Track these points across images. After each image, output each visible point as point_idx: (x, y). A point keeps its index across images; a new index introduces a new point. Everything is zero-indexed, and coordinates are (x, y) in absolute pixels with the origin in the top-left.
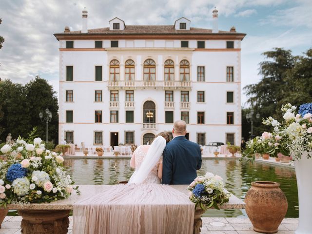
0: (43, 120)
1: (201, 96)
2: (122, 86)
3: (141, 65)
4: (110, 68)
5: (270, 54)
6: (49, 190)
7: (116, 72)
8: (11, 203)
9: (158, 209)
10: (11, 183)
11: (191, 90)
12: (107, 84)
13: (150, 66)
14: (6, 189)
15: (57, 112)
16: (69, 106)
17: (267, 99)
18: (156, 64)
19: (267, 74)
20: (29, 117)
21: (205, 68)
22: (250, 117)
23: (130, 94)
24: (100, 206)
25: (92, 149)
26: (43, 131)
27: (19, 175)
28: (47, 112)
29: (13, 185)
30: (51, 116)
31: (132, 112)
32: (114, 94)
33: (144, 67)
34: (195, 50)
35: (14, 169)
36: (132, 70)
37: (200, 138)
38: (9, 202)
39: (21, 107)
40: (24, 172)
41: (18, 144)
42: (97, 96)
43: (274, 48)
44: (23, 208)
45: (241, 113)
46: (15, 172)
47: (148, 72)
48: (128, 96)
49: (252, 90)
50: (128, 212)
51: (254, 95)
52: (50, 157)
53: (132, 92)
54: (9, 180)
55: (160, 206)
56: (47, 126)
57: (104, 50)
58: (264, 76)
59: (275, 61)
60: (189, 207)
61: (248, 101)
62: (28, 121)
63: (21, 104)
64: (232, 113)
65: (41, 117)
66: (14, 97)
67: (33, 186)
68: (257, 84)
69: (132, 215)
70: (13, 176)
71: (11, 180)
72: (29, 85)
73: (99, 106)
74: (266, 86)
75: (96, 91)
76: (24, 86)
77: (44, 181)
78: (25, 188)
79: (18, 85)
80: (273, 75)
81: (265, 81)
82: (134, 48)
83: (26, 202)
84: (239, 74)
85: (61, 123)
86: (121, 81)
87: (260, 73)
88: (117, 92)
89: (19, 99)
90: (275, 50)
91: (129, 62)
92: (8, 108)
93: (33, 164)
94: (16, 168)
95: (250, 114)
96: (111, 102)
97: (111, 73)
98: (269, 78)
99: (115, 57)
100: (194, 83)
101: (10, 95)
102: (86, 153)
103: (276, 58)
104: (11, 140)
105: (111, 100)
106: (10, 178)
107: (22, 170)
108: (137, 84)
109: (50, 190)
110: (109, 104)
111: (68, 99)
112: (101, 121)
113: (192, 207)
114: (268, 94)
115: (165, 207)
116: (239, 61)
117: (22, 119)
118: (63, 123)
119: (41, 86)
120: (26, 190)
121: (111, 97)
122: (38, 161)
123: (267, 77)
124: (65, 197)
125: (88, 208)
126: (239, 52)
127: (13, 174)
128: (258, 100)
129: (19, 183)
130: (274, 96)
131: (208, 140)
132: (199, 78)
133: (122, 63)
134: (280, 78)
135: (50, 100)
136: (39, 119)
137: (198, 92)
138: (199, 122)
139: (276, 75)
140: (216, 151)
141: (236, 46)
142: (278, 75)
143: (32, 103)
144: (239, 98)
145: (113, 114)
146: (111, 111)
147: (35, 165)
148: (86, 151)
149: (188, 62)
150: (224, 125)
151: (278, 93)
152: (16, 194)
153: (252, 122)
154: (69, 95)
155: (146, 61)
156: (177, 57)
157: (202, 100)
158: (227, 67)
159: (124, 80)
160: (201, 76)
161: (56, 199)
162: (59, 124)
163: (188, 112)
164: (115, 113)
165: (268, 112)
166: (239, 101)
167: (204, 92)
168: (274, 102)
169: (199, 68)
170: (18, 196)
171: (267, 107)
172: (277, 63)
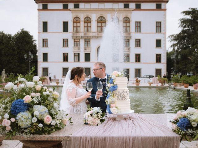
0: (26, 60)
1: (138, 43)
2: (82, 35)
3: (96, 21)
4: (74, 23)
5: (187, 13)
6: (48, 123)
7: (78, 26)
8: (15, 135)
9: (148, 141)
10: (15, 117)
11: (131, 38)
12: (71, 34)
13: (102, 22)
14: (11, 122)
15: (36, 54)
16: (45, 50)
17: (185, 45)
18: (106, 20)
19: (185, 27)
20: (17, 58)
21: (141, 22)
22: (174, 57)
23: (88, 41)
24: (95, 138)
25: (61, 80)
26: (27, 68)
27: (22, 109)
28: (30, 54)
29: (17, 118)
30: (32, 57)
31: (89, 54)
32: (76, 41)
33: (98, 23)
34: (134, 10)
35: (18, 104)
36: (89, 25)
37: (137, 72)
38: (14, 134)
39: (11, 51)
40: (26, 107)
41: (19, 82)
42: (65, 43)
43: (190, 9)
44: (27, 140)
45: (166, 54)
46: (18, 107)
47: (100, 26)
48: (86, 42)
49: (174, 38)
50: (120, 143)
51: (176, 42)
52: (48, 93)
53: (89, 40)
54: (13, 114)
55: (149, 137)
56: (30, 64)
57: (69, 10)
58: (182, 28)
59: (190, 18)
60: (175, 138)
61: (172, 46)
62: (16, 61)
63: (11, 48)
64: (160, 55)
65: (26, 57)
66: (6, 44)
67: (35, 120)
68: (178, 34)
69: (124, 145)
70: (17, 111)
71: (15, 113)
72: (16, 35)
73: (65, 50)
74: (184, 36)
75: (64, 39)
76: (13, 36)
77: (44, 114)
78: (28, 121)
79: (9, 35)
80: (189, 27)
81: (184, 32)
82: (90, 9)
83: (29, 133)
84: (165, 27)
85: (39, 62)
86: (81, 32)
87: (180, 26)
88: (78, 40)
89: (9, 45)
90: (190, 10)
91: (87, 19)
92: (2, 51)
93: (34, 100)
94: (19, 103)
95: (174, 55)
96: (74, 47)
97: (74, 27)
98: (186, 30)
99: (77, 15)
100: (133, 34)
101: (4, 42)
102: (58, 83)
103: (191, 15)
104: (5, 74)
105: (74, 46)
106: (14, 112)
107: (25, 105)
108: (92, 35)
109: (50, 122)
110: (73, 49)
111: (44, 45)
112: (67, 61)
113: (178, 138)
114: (185, 41)
115: (154, 139)
116: (165, 18)
117: (12, 59)
118: (41, 62)
119: (25, 36)
120: (28, 123)
121: (74, 44)
122: (38, 97)
123: (185, 29)
124: (61, 128)
125: (85, 140)
126: (165, 11)
127: (16, 109)
128: (178, 45)
129: (22, 117)
130: (190, 42)
131: (143, 74)
132: (137, 30)
133: (82, 19)
134: (194, 30)
135: (31, 46)
136: (24, 59)
137: (136, 40)
138: (136, 61)
139: (191, 28)
140: (149, 81)
141: (163, 7)
142: (193, 28)
143: (19, 48)
144: (165, 44)
145: (75, 56)
146: (74, 54)
147: (36, 101)
148: (57, 81)
149: (129, 18)
150: (154, 63)
151: (193, 40)
152: (20, 126)
153: (175, 61)
154: (45, 42)
155: (99, 18)
156: (121, 15)
157: (139, 45)
158: (157, 22)
159: (83, 31)
160: (138, 29)
161: (54, 130)
162: (38, 63)
163: (129, 54)
164: (77, 54)
165: (186, 54)
166: (165, 46)
167: (140, 40)
168: (189, 47)
169: (137, 23)
170: (22, 128)
171: (185, 51)
172: (192, 19)
